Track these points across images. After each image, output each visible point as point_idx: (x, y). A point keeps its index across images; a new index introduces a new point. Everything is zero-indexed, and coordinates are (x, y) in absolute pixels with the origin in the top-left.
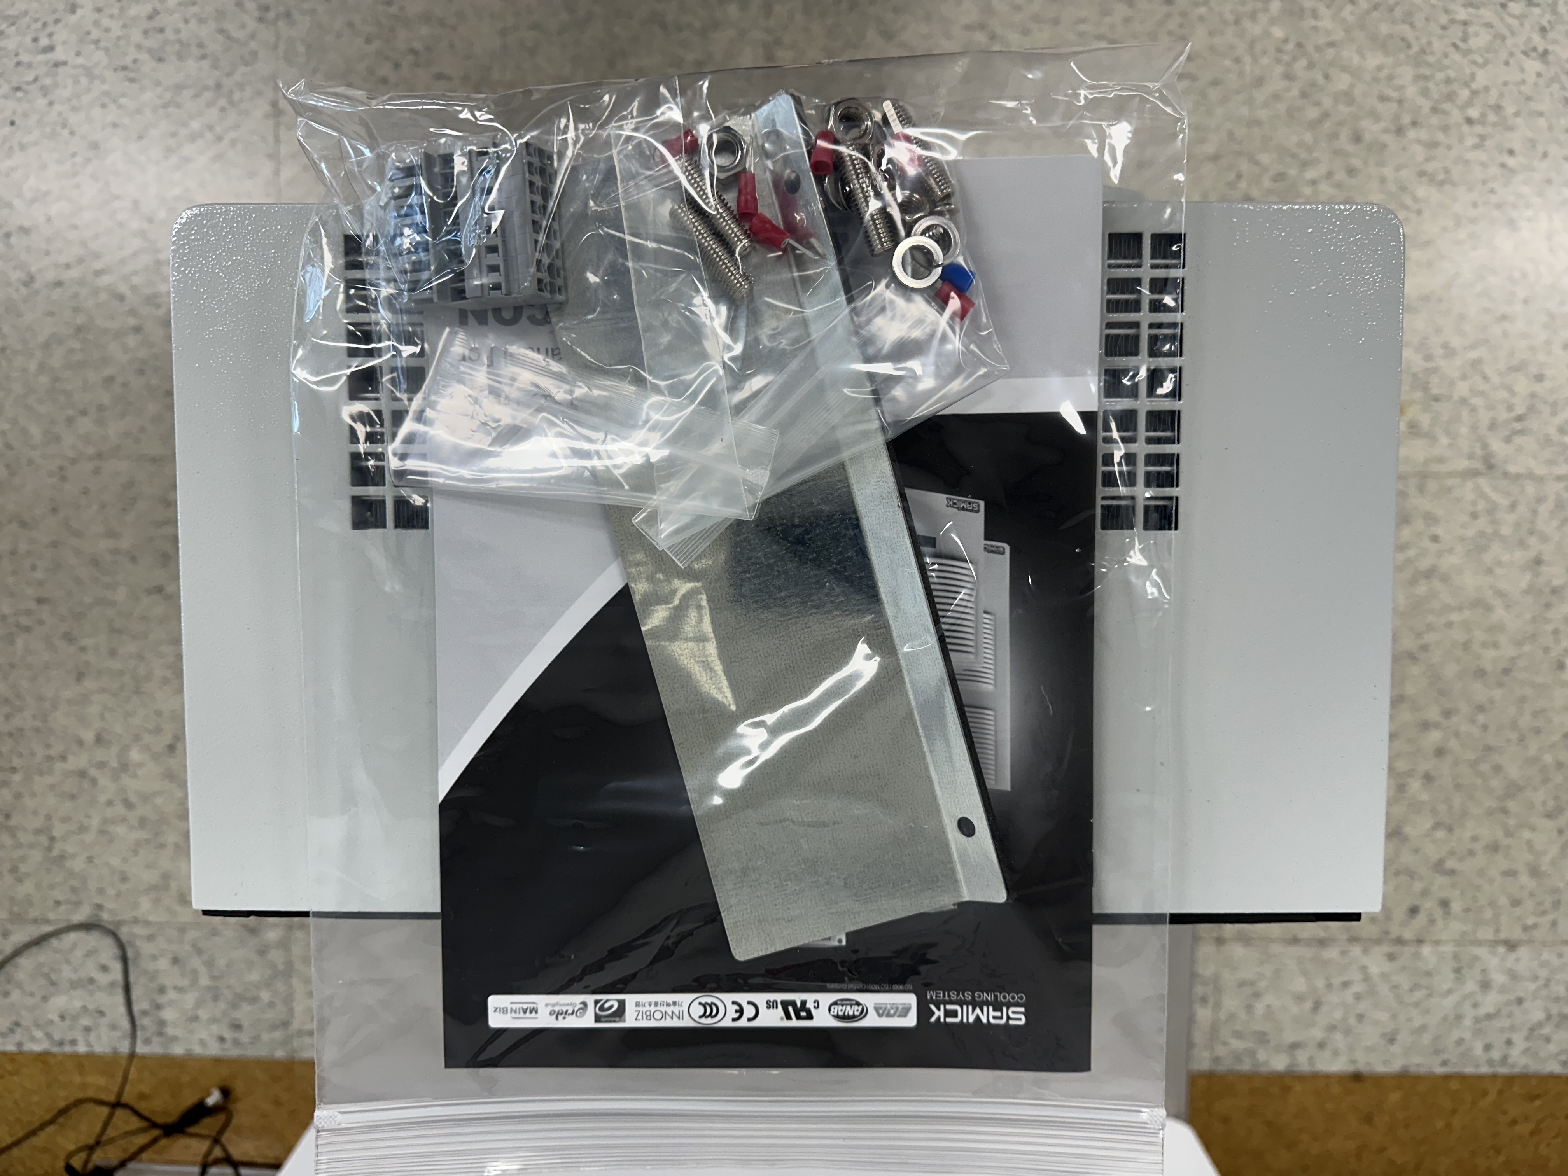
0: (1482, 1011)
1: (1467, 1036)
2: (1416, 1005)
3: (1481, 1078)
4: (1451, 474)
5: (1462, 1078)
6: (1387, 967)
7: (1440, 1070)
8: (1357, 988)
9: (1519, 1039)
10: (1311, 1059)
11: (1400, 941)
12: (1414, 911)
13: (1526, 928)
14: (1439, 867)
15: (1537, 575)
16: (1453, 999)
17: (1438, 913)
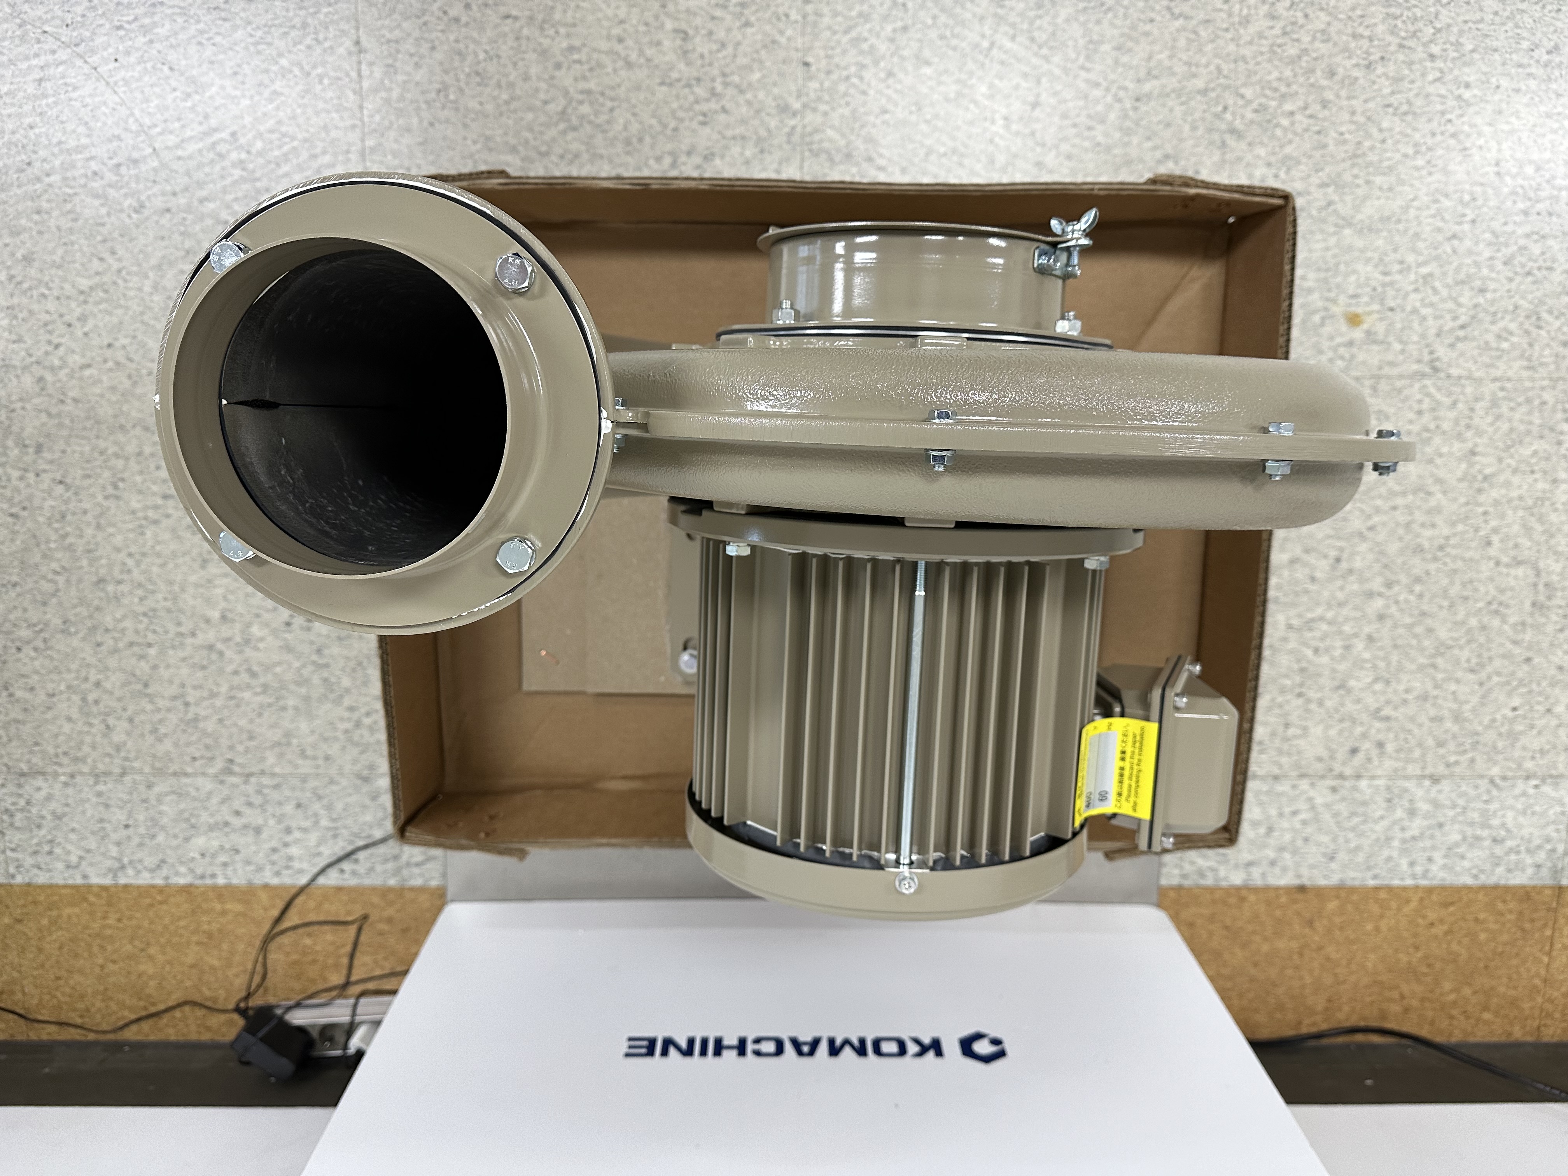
0: (1408, 834)
1: (1395, 854)
2: (1353, 829)
3: (1405, 889)
4: (1401, 377)
5: (1390, 889)
6: (1330, 798)
7: (1371, 883)
8: (1303, 816)
9: (1437, 856)
10: (1263, 875)
11: (1341, 776)
12: (1354, 751)
13: (1448, 765)
14: (1376, 714)
15: (1471, 465)
16: (1385, 823)
17: (1374, 752)
